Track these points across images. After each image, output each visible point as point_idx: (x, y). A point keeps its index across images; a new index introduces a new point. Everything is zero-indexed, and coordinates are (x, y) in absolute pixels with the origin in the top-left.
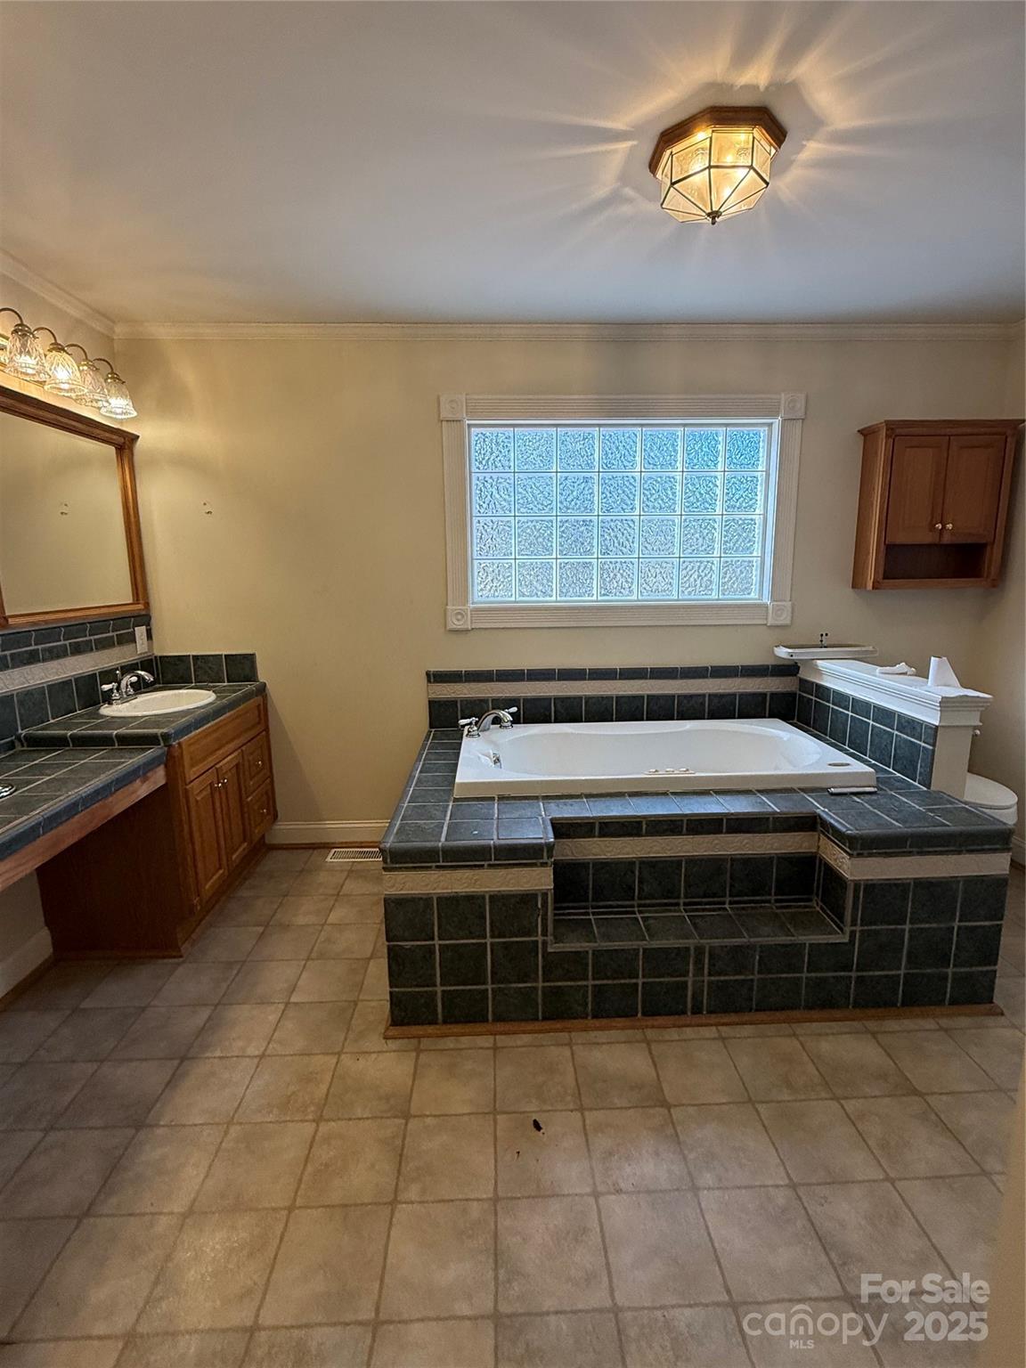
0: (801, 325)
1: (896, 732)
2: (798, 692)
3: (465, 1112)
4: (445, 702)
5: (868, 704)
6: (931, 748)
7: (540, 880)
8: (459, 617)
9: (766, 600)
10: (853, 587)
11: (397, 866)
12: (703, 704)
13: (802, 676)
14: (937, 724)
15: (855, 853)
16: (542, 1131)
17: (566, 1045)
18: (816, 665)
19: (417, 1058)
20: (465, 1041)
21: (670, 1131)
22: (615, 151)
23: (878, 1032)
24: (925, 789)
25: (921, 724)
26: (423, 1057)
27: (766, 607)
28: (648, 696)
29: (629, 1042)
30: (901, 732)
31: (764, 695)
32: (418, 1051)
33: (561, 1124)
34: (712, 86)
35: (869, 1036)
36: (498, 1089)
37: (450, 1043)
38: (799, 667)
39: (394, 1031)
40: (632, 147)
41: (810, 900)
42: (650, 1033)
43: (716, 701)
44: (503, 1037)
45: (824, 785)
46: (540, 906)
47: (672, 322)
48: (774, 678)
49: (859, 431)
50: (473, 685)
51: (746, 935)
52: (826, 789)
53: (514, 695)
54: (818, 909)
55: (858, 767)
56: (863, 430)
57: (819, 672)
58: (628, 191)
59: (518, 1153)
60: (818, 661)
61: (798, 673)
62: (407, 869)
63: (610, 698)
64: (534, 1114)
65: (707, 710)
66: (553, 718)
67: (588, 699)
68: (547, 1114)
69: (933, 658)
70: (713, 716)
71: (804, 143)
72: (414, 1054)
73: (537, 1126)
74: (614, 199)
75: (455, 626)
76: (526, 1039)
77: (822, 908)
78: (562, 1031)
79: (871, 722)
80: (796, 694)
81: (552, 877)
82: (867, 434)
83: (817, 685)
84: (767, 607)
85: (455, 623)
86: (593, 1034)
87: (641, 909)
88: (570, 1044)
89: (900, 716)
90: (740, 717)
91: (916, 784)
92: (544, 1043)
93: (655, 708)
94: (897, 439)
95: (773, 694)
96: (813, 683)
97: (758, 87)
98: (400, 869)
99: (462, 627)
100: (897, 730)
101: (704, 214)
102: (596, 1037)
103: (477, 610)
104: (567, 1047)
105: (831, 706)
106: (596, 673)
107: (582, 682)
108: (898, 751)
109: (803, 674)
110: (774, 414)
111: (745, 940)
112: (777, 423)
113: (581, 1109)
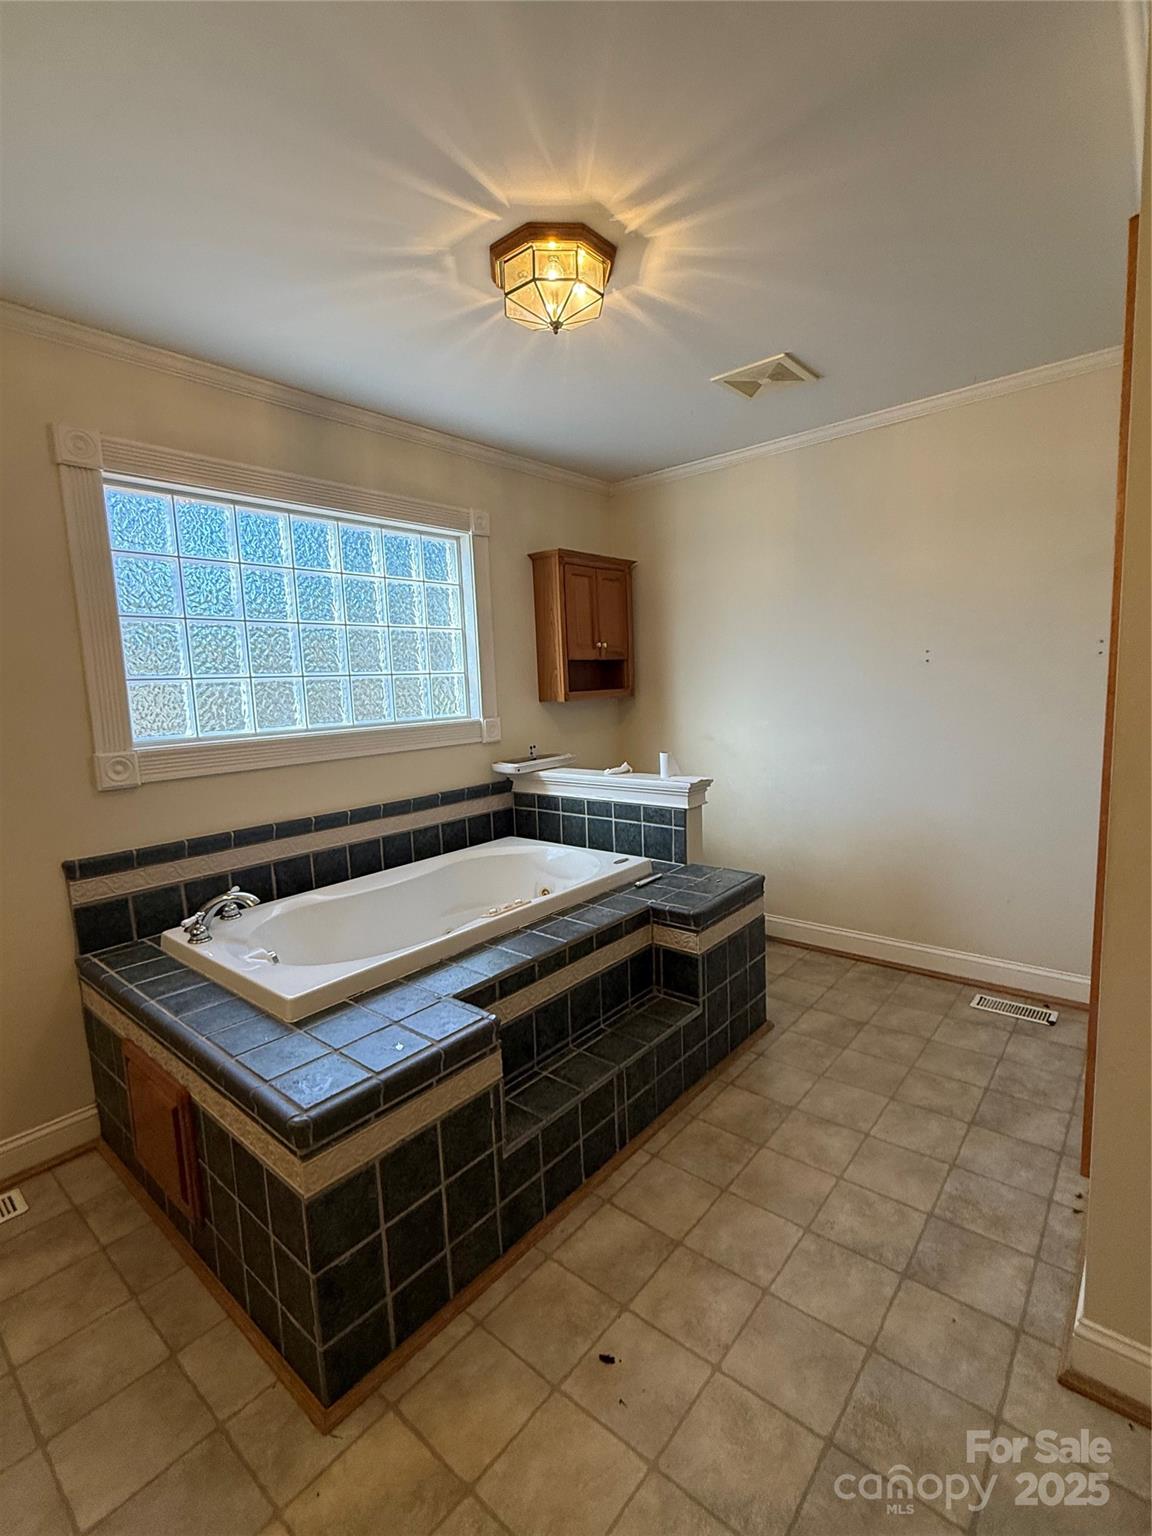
0: (475, 444)
1: (643, 823)
2: (514, 808)
3: (525, 1418)
4: (105, 905)
5: (607, 804)
6: (683, 829)
7: (488, 1071)
8: (119, 768)
9: (477, 716)
10: (540, 700)
11: (324, 1142)
12: (437, 836)
13: (516, 791)
14: (687, 807)
15: (699, 929)
16: (616, 1360)
17: (545, 1261)
18: (539, 777)
19: (399, 1414)
20: (438, 1345)
21: (703, 1262)
22: (475, 216)
23: (733, 1081)
24: (683, 865)
25: (668, 810)
26: (404, 1407)
27: (479, 723)
28: (384, 838)
29: (594, 1213)
30: (648, 822)
31: (487, 816)
32: (394, 1406)
33: (622, 1337)
34: (598, 208)
35: (731, 1087)
36: (530, 1360)
37: (419, 1364)
38: (512, 782)
39: (337, 1410)
40: (493, 221)
41: (651, 991)
42: (603, 1191)
43: (448, 830)
44: (472, 1306)
45: (625, 882)
46: (492, 1106)
47: (362, 406)
48: (494, 797)
49: (529, 556)
50: (152, 869)
51: (644, 1043)
52: (631, 884)
53: (218, 870)
54: (662, 996)
55: (635, 861)
56: (534, 554)
57: (541, 782)
58: (450, 261)
59: (621, 1401)
60: (541, 773)
61: (511, 788)
62: (337, 1139)
63: (342, 850)
64: (593, 1352)
65: (442, 843)
66: (275, 892)
67: (317, 855)
68: (602, 1340)
69: (661, 754)
70: (449, 849)
71: (614, 290)
72: (391, 1415)
73: (608, 1360)
74: (432, 262)
75: (114, 784)
76: (500, 1287)
77: (665, 993)
78: (528, 1249)
79: (613, 820)
80: (512, 809)
81: (501, 1062)
82: (537, 560)
83: (539, 796)
84: (481, 724)
85: (113, 779)
86: (558, 1230)
87: (541, 1065)
88: (548, 1257)
89: (646, 808)
90: (472, 844)
91: (673, 863)
92: (523, 1276)
93: (393, 851)
94: (567, 566)
95: (496, 814)
96: (533, 795)
97: (625, 228)
98: (328, 1144)
99: (128, 782)
100: (644, 820)
101: (549, 321)
102: (562, 1231)
103: (146, 756)
104: (549, 1262)
105: (561, 813)
106: (322, 820)
107: (307, 836)
108: (648, 840)
109: (518, 788)
110: (466, 528)
111: (646, 1048)
112: (466, 538)
113: (624, 1308)
